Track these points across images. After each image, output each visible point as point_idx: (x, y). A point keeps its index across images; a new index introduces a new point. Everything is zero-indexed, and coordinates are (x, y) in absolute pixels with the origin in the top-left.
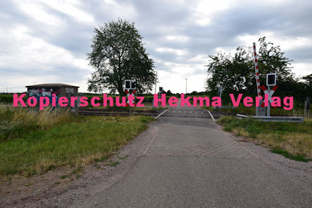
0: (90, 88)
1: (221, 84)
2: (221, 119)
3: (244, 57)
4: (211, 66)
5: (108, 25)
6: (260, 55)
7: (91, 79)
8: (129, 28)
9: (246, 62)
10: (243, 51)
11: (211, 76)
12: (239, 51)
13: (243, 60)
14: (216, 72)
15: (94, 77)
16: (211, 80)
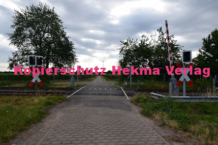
0: (11, 66)
1: (130, 65)
2: (135, 97)
3: (148, 43)
4: (122, 50)
5: (29, 8)
6: (160, 42)
7: (12, 57)
8: (49, 12)
9: (149, 47)
10: (146, 38)
11: (122, 58)
12: (144, 38)
13: (147, 45)
14: (126, 54)
15: (15, 56)
16: (123, 61)
